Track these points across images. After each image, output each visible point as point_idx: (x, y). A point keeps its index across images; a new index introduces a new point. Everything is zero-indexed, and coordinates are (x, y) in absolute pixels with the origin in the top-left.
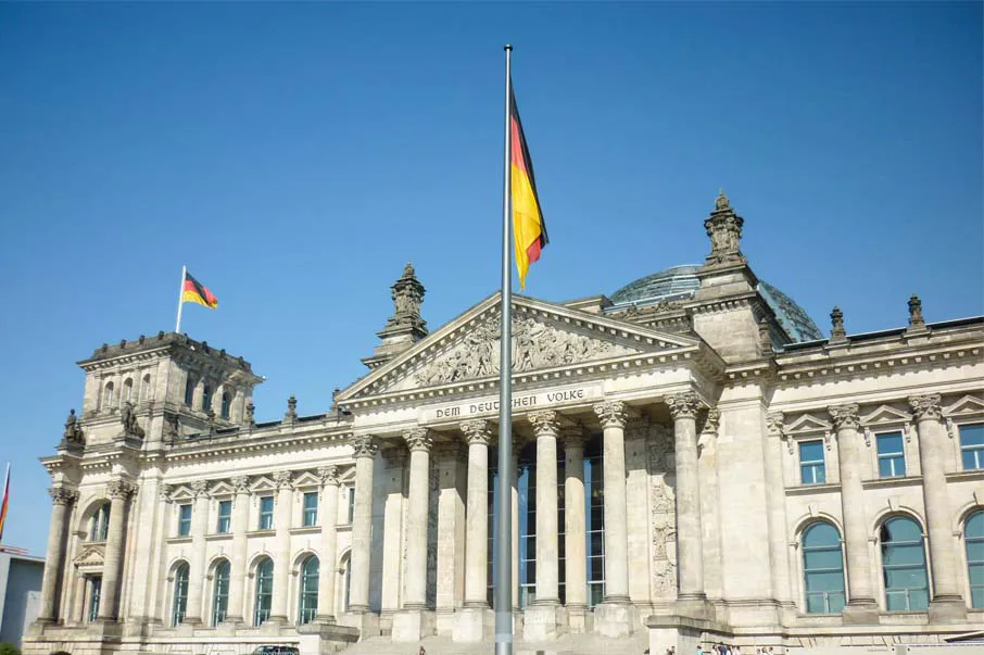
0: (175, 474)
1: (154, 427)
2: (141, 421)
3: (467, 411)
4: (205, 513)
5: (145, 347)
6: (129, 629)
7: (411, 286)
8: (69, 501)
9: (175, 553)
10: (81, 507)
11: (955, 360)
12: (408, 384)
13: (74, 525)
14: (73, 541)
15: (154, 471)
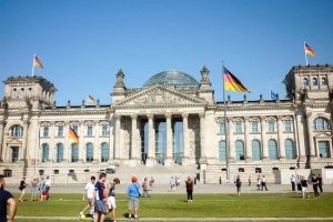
0: (43, 118)
1: (35, 104)
2: (32, 102)
3: (149, 112)
4: (53, 131)
5: (29, 79)
6: (29, 163)
7: (120, 74)
8: (5, 124)
9: (43, 141)
10: (8, 126)
11: (253, 109)
12: (131, 103)
13: (6, 131)
14: (6, 137)
15: (36, 117)
